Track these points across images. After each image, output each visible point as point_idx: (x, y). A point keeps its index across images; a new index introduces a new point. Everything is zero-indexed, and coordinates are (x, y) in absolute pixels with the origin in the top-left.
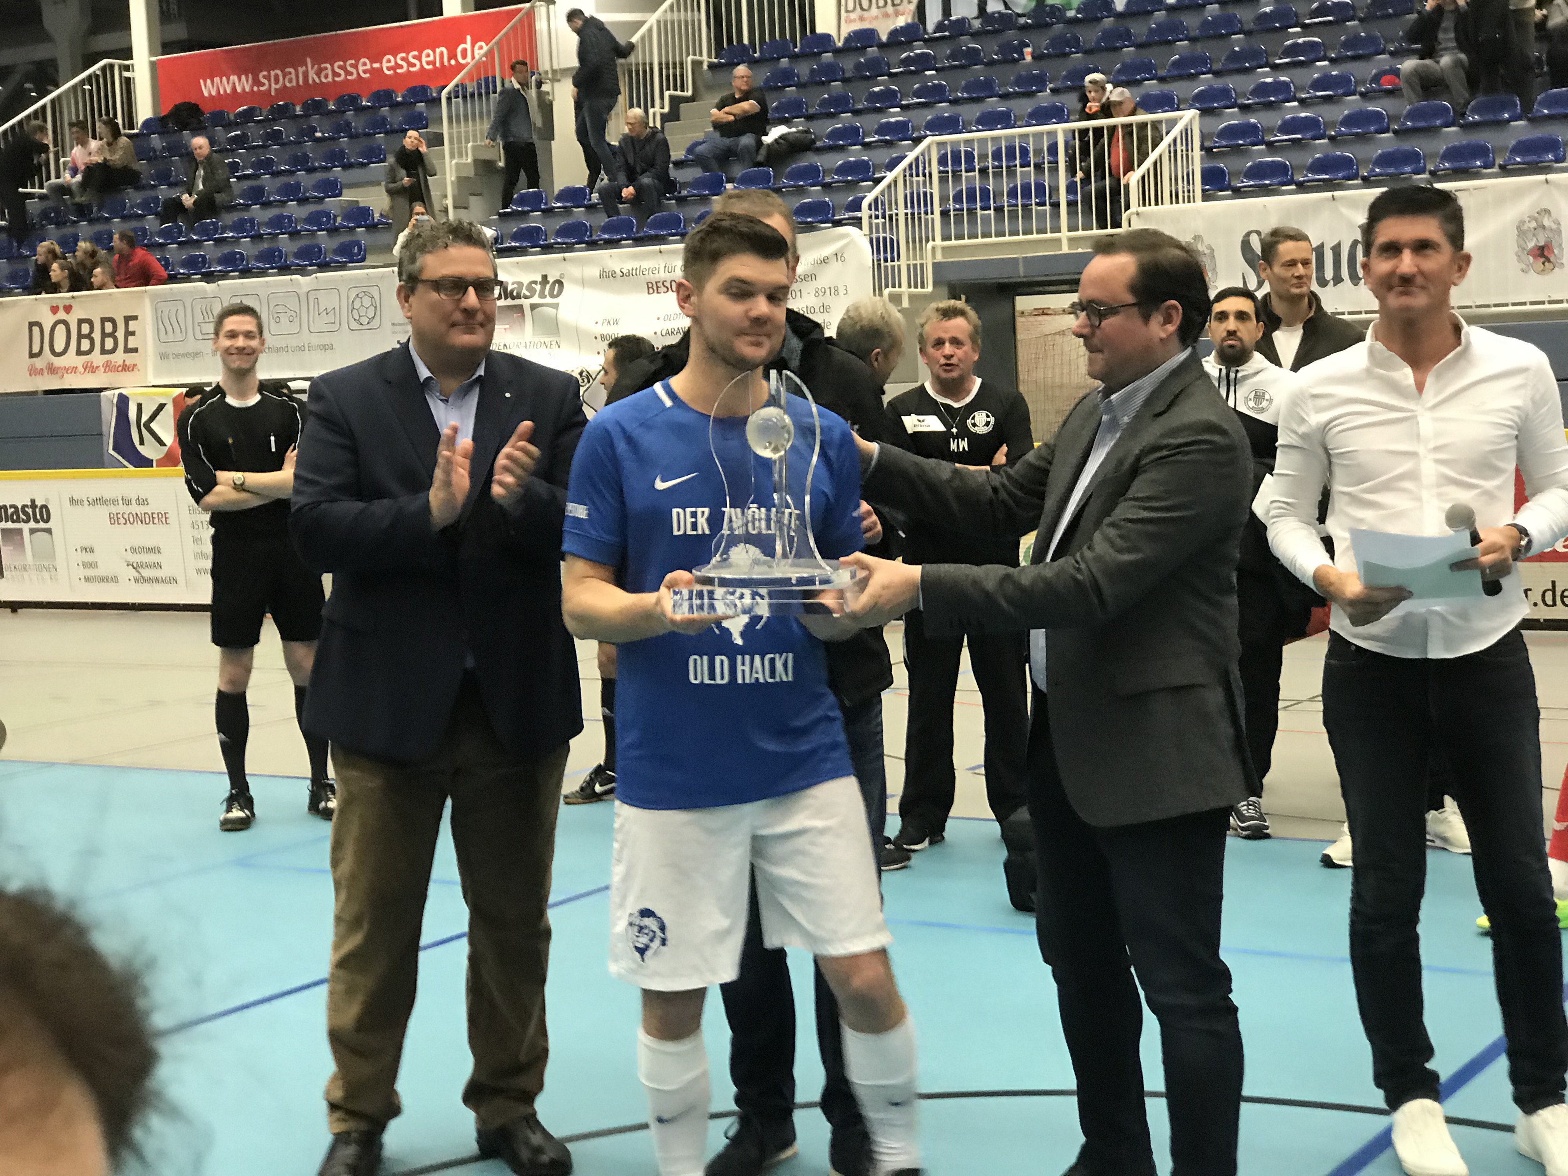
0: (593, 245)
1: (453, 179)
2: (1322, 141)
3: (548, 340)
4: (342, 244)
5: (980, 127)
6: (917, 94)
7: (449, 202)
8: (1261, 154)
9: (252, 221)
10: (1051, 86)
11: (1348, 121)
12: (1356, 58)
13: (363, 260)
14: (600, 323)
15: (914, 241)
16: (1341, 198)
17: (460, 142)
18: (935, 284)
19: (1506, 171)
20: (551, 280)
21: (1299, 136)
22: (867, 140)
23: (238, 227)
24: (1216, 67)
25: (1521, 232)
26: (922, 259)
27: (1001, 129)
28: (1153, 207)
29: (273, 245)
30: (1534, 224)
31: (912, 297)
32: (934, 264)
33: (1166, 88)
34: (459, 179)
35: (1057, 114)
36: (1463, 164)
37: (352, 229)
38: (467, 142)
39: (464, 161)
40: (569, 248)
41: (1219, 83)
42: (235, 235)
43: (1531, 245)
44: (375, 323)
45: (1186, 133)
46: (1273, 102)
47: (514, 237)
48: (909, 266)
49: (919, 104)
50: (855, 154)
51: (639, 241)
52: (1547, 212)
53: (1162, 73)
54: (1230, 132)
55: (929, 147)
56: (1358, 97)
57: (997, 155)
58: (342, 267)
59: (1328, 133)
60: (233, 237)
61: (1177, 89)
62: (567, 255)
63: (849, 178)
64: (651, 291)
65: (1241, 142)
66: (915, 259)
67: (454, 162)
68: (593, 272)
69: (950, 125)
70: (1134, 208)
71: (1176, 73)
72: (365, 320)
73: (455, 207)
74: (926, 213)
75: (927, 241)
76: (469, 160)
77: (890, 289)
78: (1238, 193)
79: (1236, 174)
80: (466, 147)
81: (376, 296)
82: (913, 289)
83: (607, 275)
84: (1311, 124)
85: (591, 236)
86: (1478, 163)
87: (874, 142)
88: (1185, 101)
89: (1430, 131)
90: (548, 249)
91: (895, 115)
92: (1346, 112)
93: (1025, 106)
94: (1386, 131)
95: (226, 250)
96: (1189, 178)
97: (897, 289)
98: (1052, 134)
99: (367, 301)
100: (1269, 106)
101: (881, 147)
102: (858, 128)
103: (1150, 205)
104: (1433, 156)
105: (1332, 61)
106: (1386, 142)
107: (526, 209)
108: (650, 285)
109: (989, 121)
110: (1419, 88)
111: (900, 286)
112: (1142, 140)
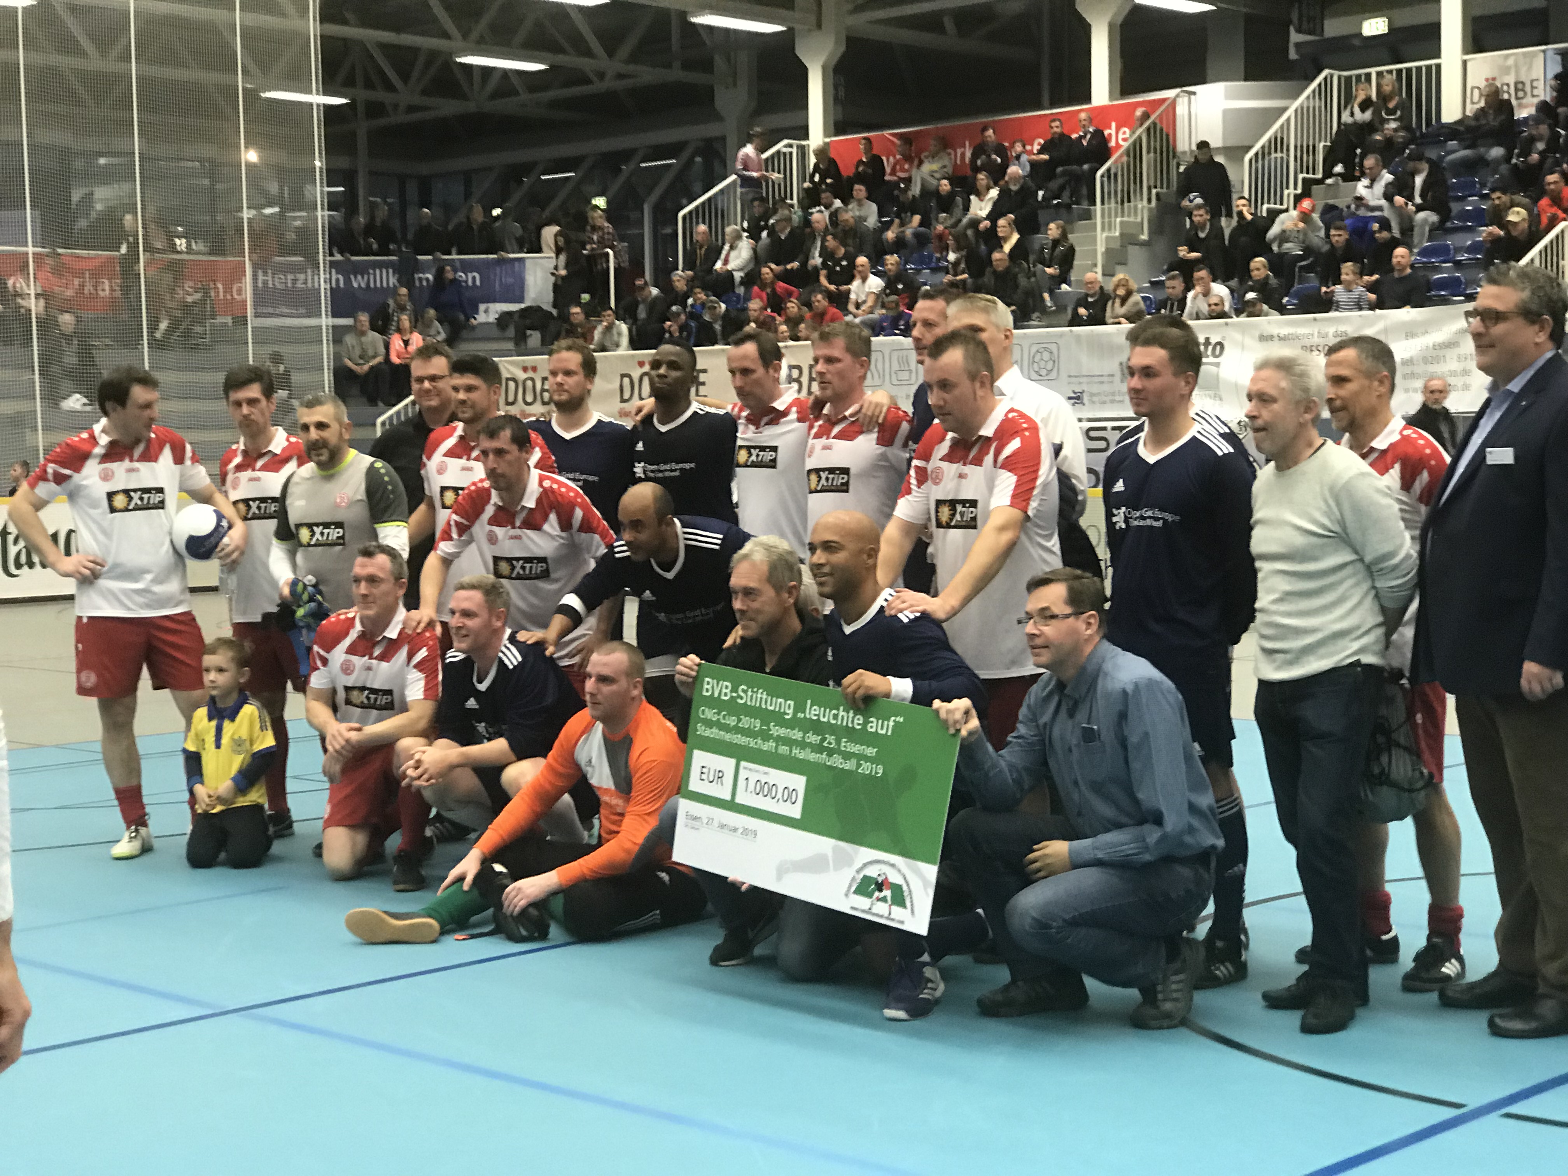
1: (1103, 250)
3: (1212, 393)
17: (1110, 216)
20: (1214, 341)
34: (1107, 250)
38: (1116, 216)
39: (1112, 235)
67: (1104, 235)
76: (1117, 234)
80: (1115, 223)
83: (1266, 339)
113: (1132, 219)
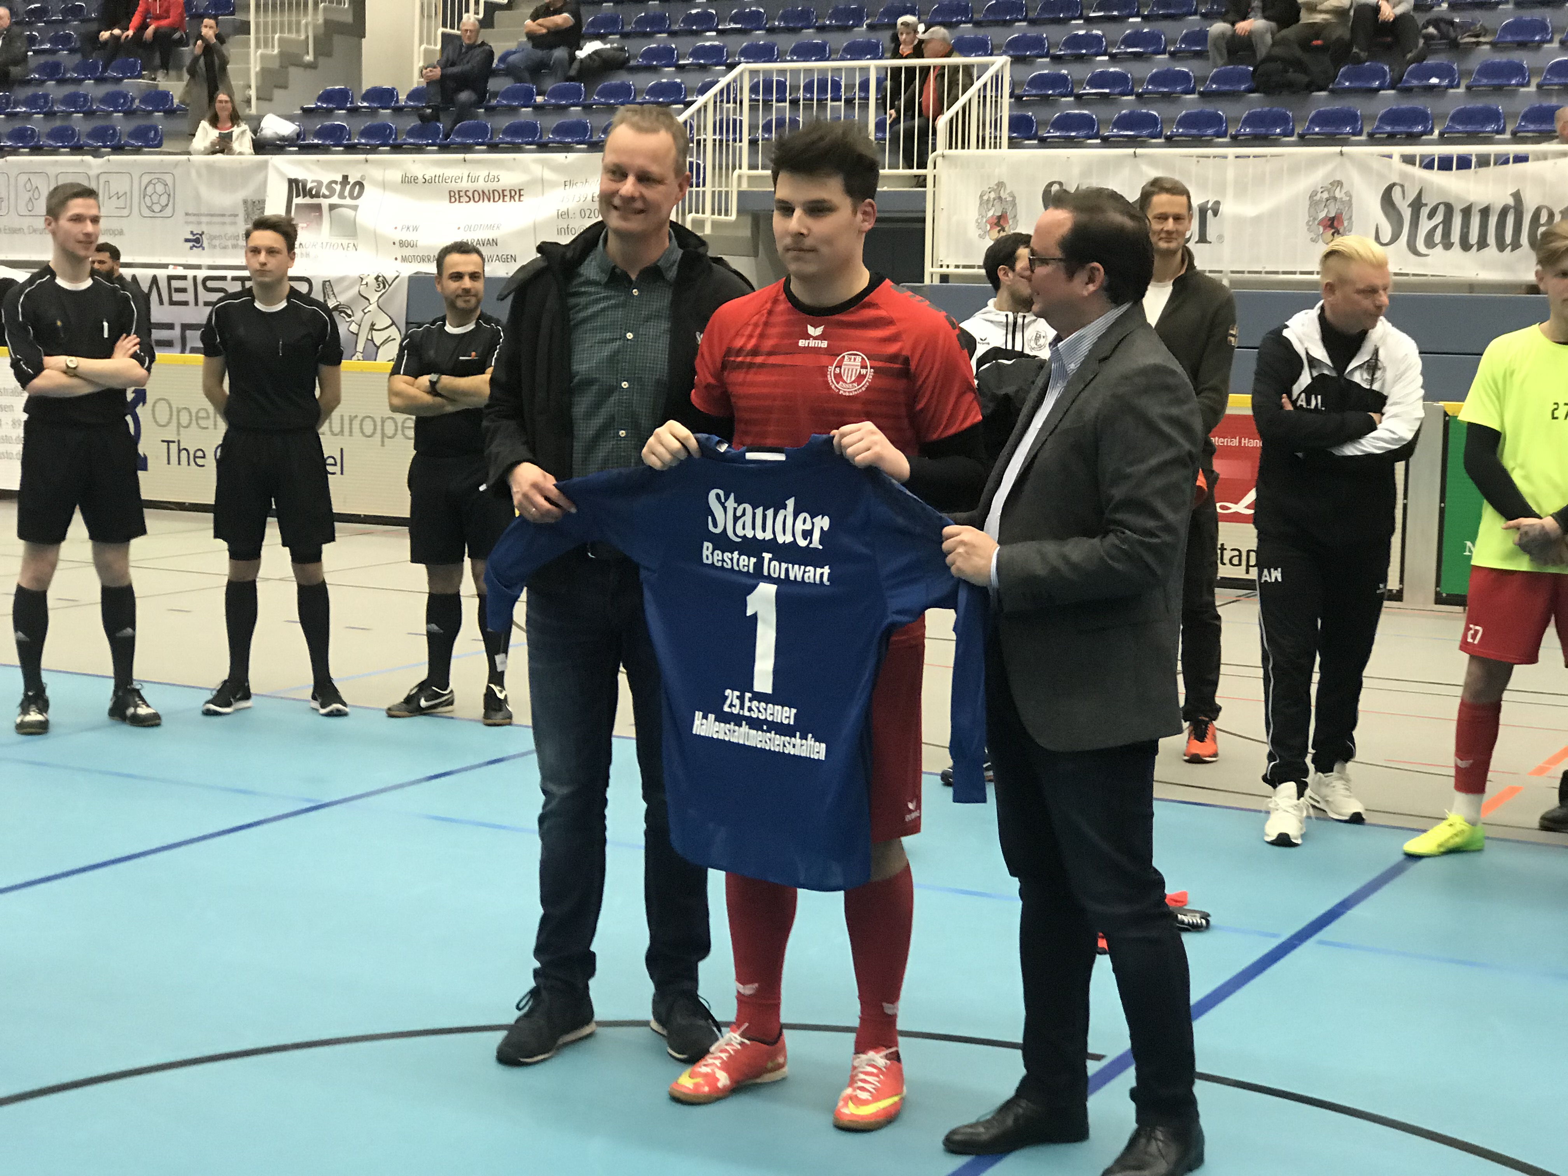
0: (397, 148)
1: (258, 69)
2: (1130, 98)
3: (345, 242)
4: (139, 127)
5: (795, 58)
6: (734, 19)
7: (253, 93)
8: (1069, 105)
9: (45, 96)
10: (868, 21)
11: (1154, 80)
12: (1166, 17)
13: (159, 145)
14: (399, 228)
15: (721, 168)
16: (1142, 156)
17: (266, 31)
18: (739, 212)
19: (1304, 140)
20: (351, 180)
21: (1107, 91)
22: (681, 62)
23: (31, 102)
24: (1032, 15)
25: (1314, 202)
26: (727, 186)
27: (815, 60)
28: (959, 151)
29: (65, 124)
30: (1325, 195)
31: (714, 224)
32: (741, 194)
33: (981, 33)
34: (263, 70)
35: (870, 50)
36: (1262, 131)
37: (150, 113)
38: (274, 32)
39: (269, 51)
40: (374, 150)
41: (1033, 32)
42: (28, 110)
43: (1322, 215)
44: (168, 211)
45: (997, 79)
46: (1085, 55)
47: (318, 134)
48: (714, 192)
49: (736, 29)
50: (668, 76)
51: (444, 148)
52: (1339, 183)
53: (977, 17)
54: (1040, 82)
55: (741, 74)
56: (1166, 56)
57: (808, 88)
58: (137, 151)
59: (1135, 90)
60: (25, 112)
61: (993, 34)
62: (370, 157)
63: (661, 100)
64: (453, 199)
65: (1050, 92)
66: (720, 186)
67: (259, 52)
68: (395, 175)
69: (765, 53)
70: (939, 151)
71: (991, 18)
72: (157, 208)
73: (258, 99)
74: (735, 140)
75: (734, 169)
76: (276, 51)
77: (693, 214)
78: (1044, 143)
79: (1043, 123)
80: (273, 38)
81: (170, 183)
82: (716, 217)
83: (409, 181)
84: (1119, 80)
85: (396, 139)
86: (1278, 130)
87: (687, 65)
88: (999, 47)
89: (1233, 96)
90: (351, 149)
91: (710, 39)
92: (1154, 71)
93: (841, 40)
94: (1192, 92)
95: (17, 124)
96: (996, 124)
97: (700, 215)
98: (866, 70)
99: (160, 188)
100: (1080, 58)
101: (694, 70)
102: (673, 51)
103: (956, 148)
104: (1236, 120)
105: (1145, 18)
106: (1190, 103)
107: (331, 106)
108: (452, 194)
109: (805, 52)
110: (1225, 52)
111: (703, 213)
112: (953, 83)
113: (293, 36)
